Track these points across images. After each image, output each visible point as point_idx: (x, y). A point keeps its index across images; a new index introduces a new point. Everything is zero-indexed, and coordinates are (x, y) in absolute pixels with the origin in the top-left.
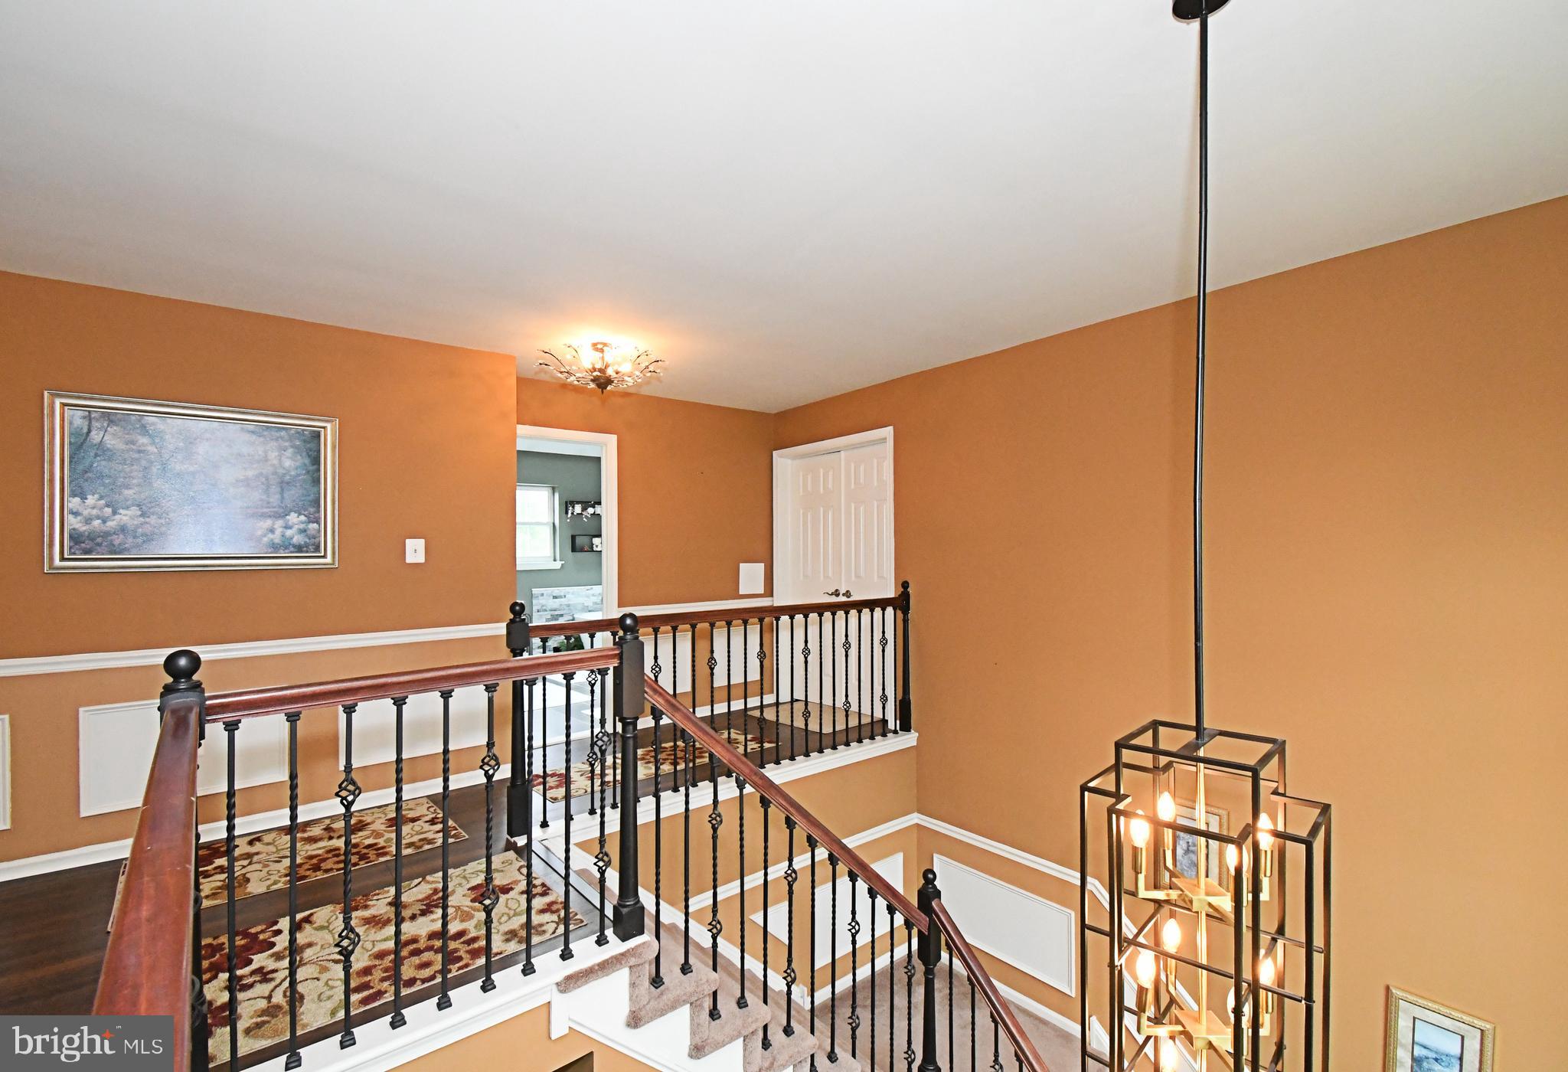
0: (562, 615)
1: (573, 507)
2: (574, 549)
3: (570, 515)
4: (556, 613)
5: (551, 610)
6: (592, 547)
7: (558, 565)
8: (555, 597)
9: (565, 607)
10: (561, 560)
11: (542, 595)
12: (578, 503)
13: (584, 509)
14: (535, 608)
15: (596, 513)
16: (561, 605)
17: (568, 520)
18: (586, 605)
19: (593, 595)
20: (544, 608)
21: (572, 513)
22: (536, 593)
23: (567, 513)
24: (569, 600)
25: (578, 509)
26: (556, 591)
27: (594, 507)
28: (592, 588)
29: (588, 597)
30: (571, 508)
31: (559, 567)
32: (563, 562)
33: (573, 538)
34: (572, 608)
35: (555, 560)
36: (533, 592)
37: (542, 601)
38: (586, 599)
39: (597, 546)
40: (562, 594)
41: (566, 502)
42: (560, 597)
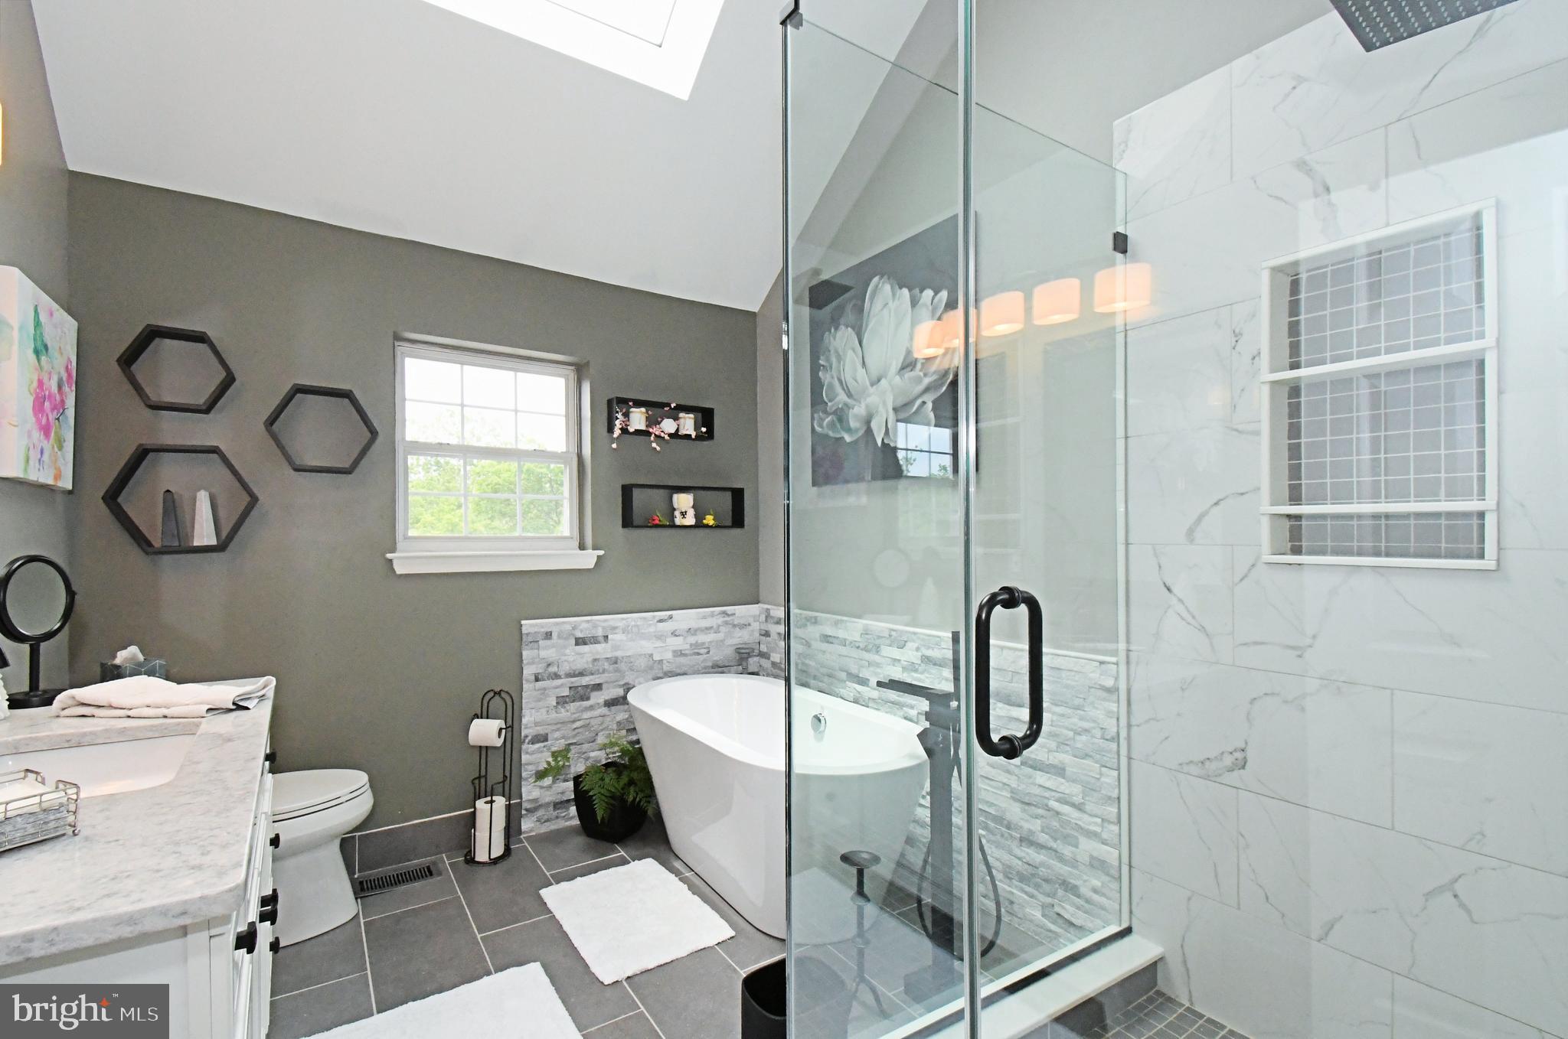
0: (598, 687)
1: (626, 415)
2: (627, 522)
3: (617, 432)
4: (585, 681)
5: (569, 675)
6: (673, 517)
7: (588, 559)
8: (580, 642)
9: (606, 665)
10: (595, 548)
11: (548, 635)
12: (638, 403)
13: (652, 421)
14: (528, 671)
15: (682, 432)
16: (595, 660)
17: (614, 446)
18: (657, 657)
19: (674, 634)
20: (553, 669)
21: (624, 431)
22: (532, 630)
23: (610, 429)
24: (616, 648)
25: (638, 419)
26: (583, 625)
27: (676, 419)
28: (671, 617)
29: (660, 637)
30: (619, 415)
31: (591, 566)
32: (601, 553)
33: (627, 491)
34: (622, 666)
35: (582, 547)
36: (524, 630)
37: (548, 652)
38: (659, 644)
39: (684, 514)
40: (600, 633)
41: (610, 402)
42: (594, 640)
